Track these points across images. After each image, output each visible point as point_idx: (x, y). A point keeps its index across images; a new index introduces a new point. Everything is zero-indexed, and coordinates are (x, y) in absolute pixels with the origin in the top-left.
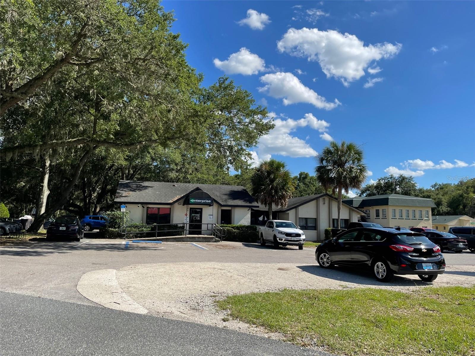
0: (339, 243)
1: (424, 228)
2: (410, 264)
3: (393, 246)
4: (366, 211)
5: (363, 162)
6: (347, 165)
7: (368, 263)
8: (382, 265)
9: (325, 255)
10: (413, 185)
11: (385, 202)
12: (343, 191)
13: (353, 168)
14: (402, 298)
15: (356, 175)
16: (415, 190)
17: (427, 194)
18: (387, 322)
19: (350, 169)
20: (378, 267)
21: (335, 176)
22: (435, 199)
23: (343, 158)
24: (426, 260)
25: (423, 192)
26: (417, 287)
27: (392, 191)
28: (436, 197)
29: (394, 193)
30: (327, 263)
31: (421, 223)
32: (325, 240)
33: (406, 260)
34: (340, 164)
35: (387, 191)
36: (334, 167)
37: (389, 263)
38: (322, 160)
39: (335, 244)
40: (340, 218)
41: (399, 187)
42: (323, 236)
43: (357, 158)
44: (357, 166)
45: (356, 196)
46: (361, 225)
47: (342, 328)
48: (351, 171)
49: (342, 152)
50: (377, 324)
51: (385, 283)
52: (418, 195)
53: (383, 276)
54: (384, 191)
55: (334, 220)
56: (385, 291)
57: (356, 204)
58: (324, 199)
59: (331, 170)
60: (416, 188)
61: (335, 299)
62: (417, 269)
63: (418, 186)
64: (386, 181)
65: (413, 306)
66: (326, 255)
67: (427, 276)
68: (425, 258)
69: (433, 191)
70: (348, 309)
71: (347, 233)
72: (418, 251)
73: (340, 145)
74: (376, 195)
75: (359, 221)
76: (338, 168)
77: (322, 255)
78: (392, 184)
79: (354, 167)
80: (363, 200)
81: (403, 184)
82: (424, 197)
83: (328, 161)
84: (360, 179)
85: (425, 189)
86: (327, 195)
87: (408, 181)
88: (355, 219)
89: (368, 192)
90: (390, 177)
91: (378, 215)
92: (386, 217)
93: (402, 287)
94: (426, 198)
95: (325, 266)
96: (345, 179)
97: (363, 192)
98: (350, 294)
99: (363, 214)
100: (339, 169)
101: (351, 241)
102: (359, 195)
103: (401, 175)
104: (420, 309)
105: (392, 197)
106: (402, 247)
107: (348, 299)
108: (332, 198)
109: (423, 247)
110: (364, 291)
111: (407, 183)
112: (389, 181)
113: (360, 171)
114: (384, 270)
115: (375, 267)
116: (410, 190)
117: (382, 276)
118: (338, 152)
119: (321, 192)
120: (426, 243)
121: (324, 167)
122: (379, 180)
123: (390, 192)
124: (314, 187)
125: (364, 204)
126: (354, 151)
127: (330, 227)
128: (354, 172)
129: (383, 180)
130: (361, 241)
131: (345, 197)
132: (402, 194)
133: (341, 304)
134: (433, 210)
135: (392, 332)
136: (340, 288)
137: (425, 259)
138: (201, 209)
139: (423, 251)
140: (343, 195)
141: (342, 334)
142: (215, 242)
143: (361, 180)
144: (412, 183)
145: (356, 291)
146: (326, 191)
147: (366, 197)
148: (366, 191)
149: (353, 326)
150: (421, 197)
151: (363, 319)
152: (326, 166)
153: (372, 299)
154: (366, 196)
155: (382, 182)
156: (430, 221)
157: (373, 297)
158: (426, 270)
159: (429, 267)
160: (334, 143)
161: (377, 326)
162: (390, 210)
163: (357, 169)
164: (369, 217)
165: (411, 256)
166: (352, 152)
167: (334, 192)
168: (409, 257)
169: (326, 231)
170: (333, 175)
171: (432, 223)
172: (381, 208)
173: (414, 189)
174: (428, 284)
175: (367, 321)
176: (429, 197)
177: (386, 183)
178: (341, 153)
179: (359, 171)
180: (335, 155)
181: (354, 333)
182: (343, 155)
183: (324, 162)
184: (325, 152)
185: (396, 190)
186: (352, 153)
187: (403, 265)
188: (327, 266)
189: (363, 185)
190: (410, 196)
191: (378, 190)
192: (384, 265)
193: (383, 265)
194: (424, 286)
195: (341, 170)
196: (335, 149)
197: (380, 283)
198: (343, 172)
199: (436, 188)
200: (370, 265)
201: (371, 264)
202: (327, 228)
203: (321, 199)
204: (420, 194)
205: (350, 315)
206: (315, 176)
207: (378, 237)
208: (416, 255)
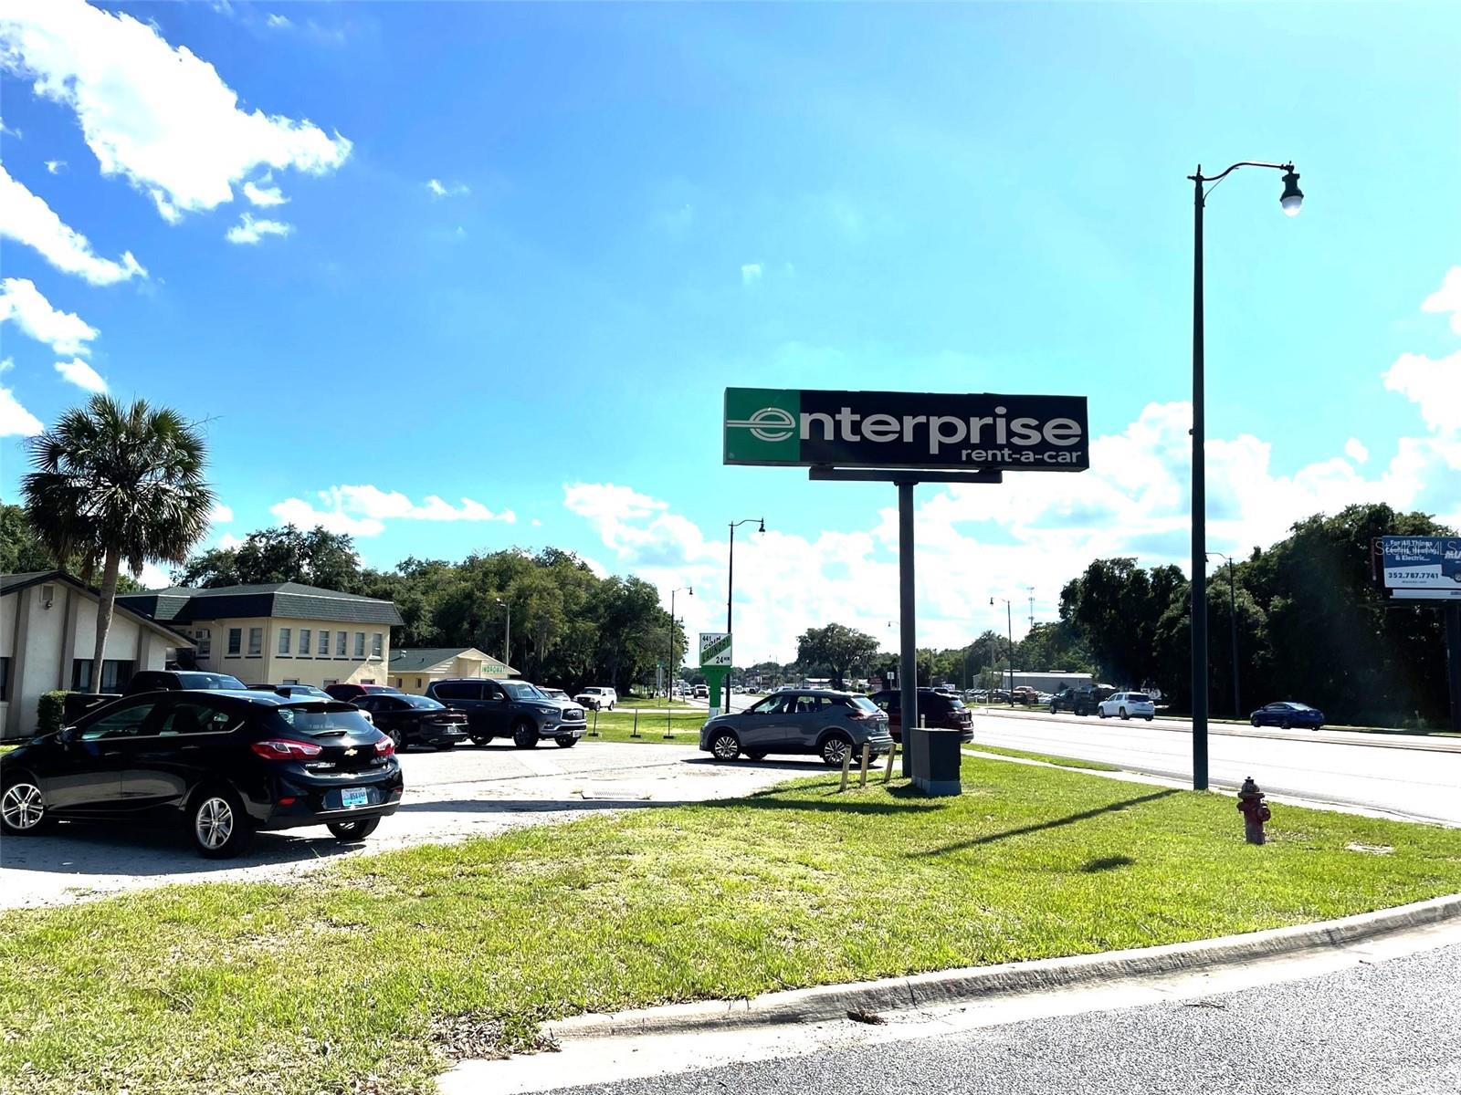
0: (84, 744)
1: (363, 686)
2: (306, 794)
3: (262, 743)
4: (199, 635)
5: (206, 476)
6: (146, 481)
7: (175, 802)
8: (221, 805)
9: (24, 791)
10: (350, 561)
11: (262, 607)
12: (124, 567)
13: (165, 492)
14: (269, 900)
15: (173, 516)
16: (353, 574)
17: (384, 586)
18: (212, 984)
19: (155, 496)
20: (208, 814)
21: (96, 517)
22: (403, 603)
23: (132, 457)
24: (357, 779)
25: (375, 582)
26: (320, 859)
27: (286, 574)
28: (406, 596)
29: (294, 581)
30: (31, 815)
31: (359, 669)
32: (37, 734)
33: (295, 783)
34: (126, 476)
35: (274, 573)
36: (97, 483)
37: (245, 796)
38: (53, 453)
39: (66, 748)
40: (104, 657)
41: (309, 564)
42: (30, 721)
43: (182, 460)
44: (181, 488)
45: (171, 583)
46: (173, 681)
47: (49, 1036)
48: (157, 502)
49: (132, 433)
50: (176, 998)
51: (226, 862)
52: (359, 589)
53: (223, 840)
54: (264, 573)
55: (78, 663)
56: (222, 887)
57: (164, 613)
58: (48, 592)
59: (84, 491)
60: (358, 568)
61: (38, 941)
62: (325, 807)
63: (363, 565)
64: (271, 542)
65: (296, 920)
66: (28, 788)
67: (351, 826)
68: (349, 773)
69: (399, 581)
70: (85, 965)
71: (122, 705)
72: (336, 756)
73: (125, 410)
74: (237, 584)
75: (169, 666)
76: (113, 489)
77: (14, 789)
78: (290, 551)
79: (168, 491)
80: (192, 599)
81: (323, 557)
82: (374, 595)
83: (75, 460)
84: (187, 531)
85: (380, 573)
86: (62, 575)
87: (335, 545)
88: (157, 661)
89: (211, 574)
90: (286, 531)
91: (234, 647)
92: (259, 652)
93: (276, 867)
94: (381, 598)
95: (21, 827)
96: (134, 527)
97: (194, 573)
98: (97, 919)
99: (186, 645)
100: (115, 493)
101: (130, 735)
102: (180, 580)
103: (319, 529)
104: (321, 928)
105: (285, 591)
106: (288, 745)
107: (89, 932)
108: (81, 588)
109: (347, 742)
110: (152, 897)
111: (332, 552)
112: (281, 542)
113: (189, 506)
114: (228, 821)
115: (200, 815)
116: (338, 574)
117: (219, 840)
118: (117, 433)
119: (42, 566)
120: (358, 730)
121: (60, 479)
122: (253, 538)
123: (280, 576)
124: (14, 543)
125: (195, 611)
126: (175, 437)
127: (60, 688)
128: (169, 507)
129: (264, 540)
130: (162, 734)
131: (130, 587)
132: (316, 584)
133: (61, 955)
134: (395, 632)
135: (221, 1014)
136: (69, 899)
137: (352, 776)
139: (347, 753)
140: (124, 578)
141: (49, 1058)
143: (190, 535)
144: (346, 554)
145: (123, 902)
146: (62, 562)
147: (204, 590)
148: (205, 568)
149: (91, 1022)
150: (368, 595)
151: (132, 991)
152: (67, 477)
153: (173, 920)
154: (204, 586)
155: (261, 544)
156: (382, 664)
157: (176, 912)
158: (353, 808)
159: (359, 799)
160: (105, 402)
161: (175, 1007)
162: (274, 631)
163: (180, 498)
164: (205, 652)
165: (313, 770)
166: (169, 441)
167: (88, 568)
168: (307, 773)
169: (46, 704)
170: (89, 510)
171: (389, 670)
172: (245, 625)
173: (350, 570)
174: (350, 849)
175: (143, 997)
176: (387, 595)
177: (273, 546)
178: (127, 438)
179: (184, 504)
180: (105, 442)
181: (93, 1043)
182: (135, 445)
183: (61, 461)
184: (69, 426)
185: (299, 569)
186: (167, 444)
187: (285, 801)
188: (27, 826)
189: (197, 551)
190: (336, 590)
191: (245, 570)
192: (228, 807)
193: (225, 807)
194: (341, 856)
195: (121, 494)
196: (107, 423)
197: (210, 862)
198: (127, 504)
199: (410, 570)
200: (183, 809)
201: (187, 806)
202: (51, 693)
203: (36, 592)
204: (365, 587)
205: (88, 984)
206: (23, 507)
207: (221, 718)
208: (328, 766)
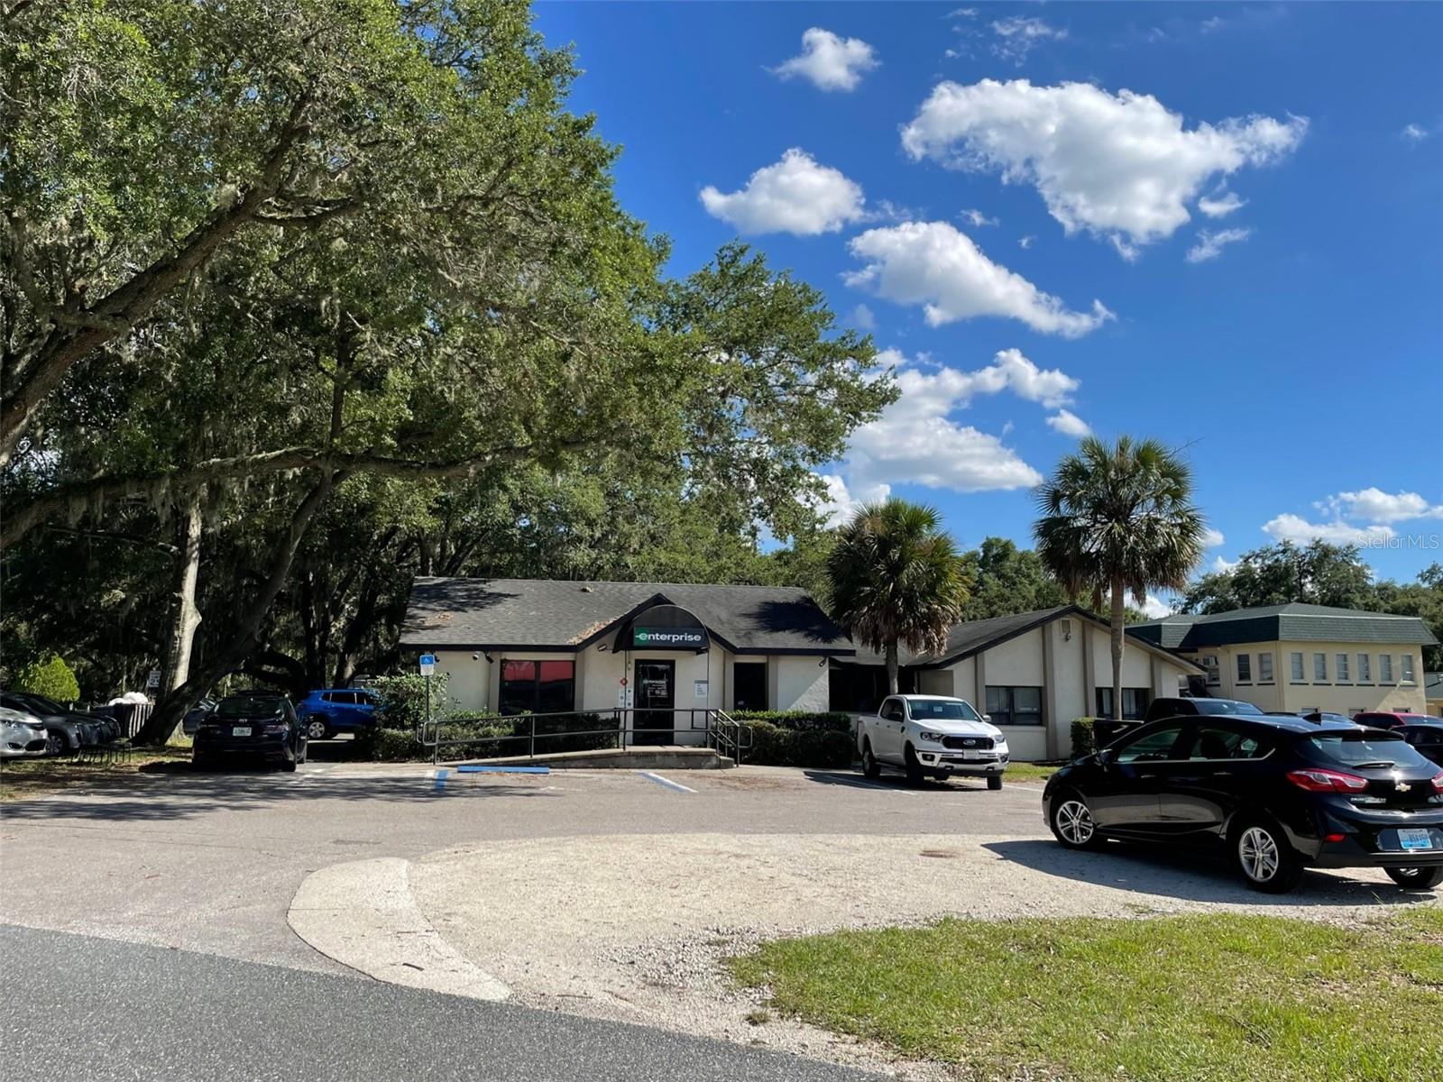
0: (1120, 766)
1: (1397, 714)
2: (1357, 831)
3: (1298, 772)
4: (1207, 661)
5: (1191, 501)
6: (1139, 514)
7: (1215, 829)
8: (1263, 836)
9: (1074, 808)
10: (1359, 574)
11: (1268, 630)
12: (1128, 598)
13: (1157, 521)
14: (1334, 943)
15: (1167, 544)
16: (1365, 590)
17: (1406, 600)
18: (1287, 1023)
19: (1149, 526)
20: (1250, 844)
21: (1098, 551)
22: (1432, 618)
23: (1123, 492)
24: (1408, 820)
25: (1394, 596)
26: (1384, 906)
27: (1288, 594)
28: (1435, 610)
29: (1298, 601)
30: (1084, 832)
31: (1389, 696)
32: (1074, 757)
33: (1338, 817)
34: (1119, 511)
35: (1273, 594)
36: (1096, 521)
37: (1288, 830)
38: (1055, 498)
39: (1105, 770)
40: (1122, 685)
41: (1312, 582)
42: (1066, 745)
43: (1169, 489)
44: (1172, 515)
45: (1172, 612)
46: (1190, 707)
47: (1136, 1044)
48: (1151, 532)
49: (1121, 470)
50: (1252, 1029)
51: (1278, 897)
52: (1374, 605)
53: (1270, 874)
54: (1263, 595)
55: (1099, 691)
56: (1279, 922)
57: (1171, 640)
58: (1066, 625)
59: (1085, 529)
60: (1370, 582)
61: (1110, 950)
62: (1380, 847)
63: (1375, 578)
64: (1267, 562)
65: (1370, 971)
66: (1077, 806)
67: (1414, 872)
68: (1405, 811)
69: (1424, 593)
70: (1157, 981)
71: (1144, 732)
72: (1383, 789)
73: (1112, 450)
74: (1236, 608)
75: (1182, 693)
76: (1110, 525)
77: (1065, 805)
78: (1288, 570)
79: (1160, 520)
80: (1195, 626)
81: (1327, 572)
82: (1395, 611)
83: (1075, 502)
84: (1183, 557)
85: (1398, 585)
86: (1075, 610)
87: (1339, 559)
88: (1170, 688)
89: (1210, 599)
90: (1281, 548)
91: (1244, 674)
92: (1271, 678)
93: (1333, 909)
94: (1404, 614)
95: (1075, 842)
96: (1133, 559)
97: (1193, 599)
98: (1160, 935)
99: (1197, 672)
100: (1112, 528)
101: (1162, 759)
102: (1180, 608)
103: (1317, 542)
104: (1397, 981)
105: (1289, 613)
106: (1328, 776)
107: (1155, 948)
108: (1091, 619)
109: (1397, 775)
110: (1208, 923)
111: (1336, 567)
112: (1277, 560)
113: (1182, 533)
114: (1272, 853)
115: (1242, 845)
116: (1348, 591)
117: (1266, 873)
118: (1107, 471)
119: (1056, 603)
120: (1408, 762)
121: (1064, 521)
122: (1246, 560)
123: (1281, 597)
124: (1031, 585)
125: (1199, 638)
126: (1160, 467)
127: (1087, 715)
128: (1163, 535)
129: (1259, 560)
130: (1192, 759)
131: (1134, 617)
132: (1323, 603)
133: (1133, 967)
134: (1427, 652)
135: (1303, 1057)
136: (1128, 915)
137: (1405, 815)
138: (672, 663)
139: (1398, 788)
140: (1127, 610)
141: (1139, 1065)
142: (718, 767)
143: (1186, 561)
144: (1354, 567)
145: (1181, 923)
146: (1073, 596)
147: (1205, 616)
148: (1203, 594)
149: (1173, 1038)
150: (1386, 612)
151: (1206, 1015)
152: (1069, 518)
153: (1233, 950)
154: (1204, 613)
155: (1256, 566)
156: (1417, 690)
157: (1236, 941)
158: (1411, 852)
159: (1420, 842)
160: (1092, 444)
161: (1253, 1039)
162: (1283, 655)
163: (1172, 525)
164: (1215, 679)
165: (1360, 805)
166: (1155, 471)
167: (1097, 599)
168: (1354, 808)
169: (1077, 729)
170: (1092, 546)
171: (1427, 696)
172: (1253, 650)
173: (1360, 585)
174: (1418, 899)
175: (1218, 1022)
176: (1411, 610)
177: (1269, 567)
178: (1117, 474)
179: (1177, 531)
180: (1097, 481)
181: (1178, 1060)
182: (1124, 480)
183: (1063, 504)
184: (1066, 472)
185: (1301, 590)
186: (1153, 474)
187: (1334, 837)
188: (1081, 842)
189: (1193, 578)
190: (1347, 607)
191: (1244, 593)
192: (1270, 839)
193: (1267, 838)
194: (1407, 905)
195: (1118, 529)
196: (1098, 464)
197: (1261, 896)
198: (1124, 537)
199: (1435, 580)
200: (1224, 837)
201: (1228, 834)
202: (1080, 720)
203: (1056, 625)
204: (1382, 603)
205: (1163, 1001)
206: (1033, 551)
207: (1249, 745)
208: (1377, 801)
